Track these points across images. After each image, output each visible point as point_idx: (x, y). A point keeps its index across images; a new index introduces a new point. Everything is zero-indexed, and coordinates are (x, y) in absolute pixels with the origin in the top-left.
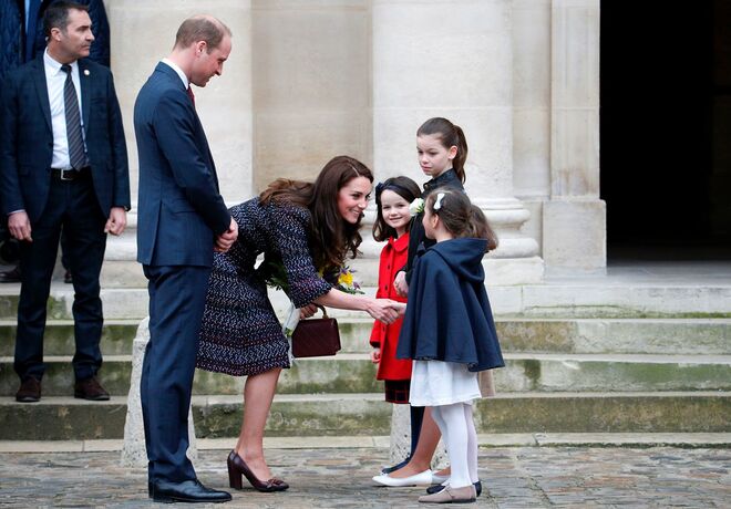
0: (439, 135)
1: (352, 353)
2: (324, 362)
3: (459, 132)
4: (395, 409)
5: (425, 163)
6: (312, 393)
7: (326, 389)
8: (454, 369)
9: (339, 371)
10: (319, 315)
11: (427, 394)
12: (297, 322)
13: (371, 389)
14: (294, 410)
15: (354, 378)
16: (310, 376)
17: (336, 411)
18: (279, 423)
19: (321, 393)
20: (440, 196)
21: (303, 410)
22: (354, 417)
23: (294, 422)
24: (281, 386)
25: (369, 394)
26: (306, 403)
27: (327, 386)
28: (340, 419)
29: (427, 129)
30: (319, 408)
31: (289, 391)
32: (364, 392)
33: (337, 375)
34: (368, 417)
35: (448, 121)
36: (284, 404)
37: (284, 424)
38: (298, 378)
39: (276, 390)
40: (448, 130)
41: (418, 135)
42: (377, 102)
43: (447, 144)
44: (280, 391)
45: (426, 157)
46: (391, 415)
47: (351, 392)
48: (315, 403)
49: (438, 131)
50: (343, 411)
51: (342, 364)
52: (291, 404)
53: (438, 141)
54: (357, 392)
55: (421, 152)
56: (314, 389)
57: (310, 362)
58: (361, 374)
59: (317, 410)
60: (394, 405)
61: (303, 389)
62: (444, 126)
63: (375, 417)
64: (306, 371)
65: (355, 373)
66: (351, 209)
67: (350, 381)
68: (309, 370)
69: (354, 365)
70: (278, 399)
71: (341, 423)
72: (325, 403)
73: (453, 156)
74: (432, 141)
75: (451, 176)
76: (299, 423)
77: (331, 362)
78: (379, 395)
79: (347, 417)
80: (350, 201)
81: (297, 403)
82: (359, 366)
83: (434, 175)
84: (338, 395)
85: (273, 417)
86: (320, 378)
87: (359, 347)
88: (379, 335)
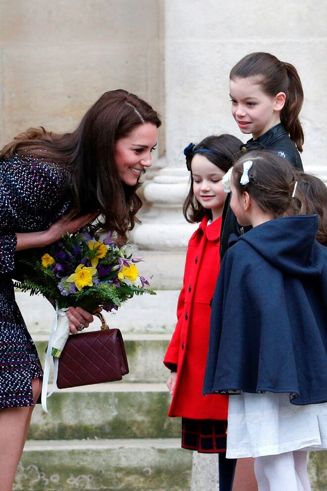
0: (259, 77)
1: (135, 382)
2: (96, 395)
3: (290, 72)
4: (195, 461)
5: (242, 117)
6: (80, 438)
7: (101, 433)
8: (280, 406)
9: (118, 407)
10: (95, 326)
11: (245, 441)
12: (66, 337)
13: (161, 433)
14: (56, 462)
15: (139, 418)
16: (78, 414)
17: (113, 463)
18: (34, 481)
19: (92, 438)
20: (247, 165)
21: (67, 461)
22: (139, 472)
23: (55, 478)
24: (36, 427)
25: (160, 440)
26: (72, 453)
27: (101, 428)
28: (119, 475)
29: (242, 70)
30: (89, 459)
31: (49, 436)
32: (152, 436)
33: (115, 413)
34: (158, 471)
35: (272, 58)
36: (42, 453)
37: (41, 482)
38: (61, 418)
39: (29, 434)
40: (274, 70)
41: (231, 78)
42: (171, 31)
43: (271, 89)
44: (36, 434)
45: (241, 110)
46: (190, 468)
47: (135, 437)
48: (85, 453)
49: (256, 72)
50: (124, 463)
51: (122, 398)
52: (50, 454)
53: (257, 87)
54: (142, 438)
55: (235, 101)
56: (82, 433)
57: (78, 395)
58: (148, 412)
59: (86, 462)
60: (195, 453)
61: (69, 432)
62: (268, 64)
63: (168, 472)
64: (71, 407)
65: (139, 411)
66: (131, 166)
67: (135, 422)
68: (76, 407)
69: (139, 399)
70: (31, 447)
71: (120, 480)
72: (98, 453)
73: (280, 106)
74: (250, 86)
75: (280, 134)
76: (62, 482)
77: (107, 395)
78: (172, 440)
79: (129, 472)
80: (130, 157)
81: (60, 452)
82: (146, 400)
83: (255, 133)
84: (116, 441)
85: (26, 472)
86: (92, 417)
87: (145, 375)
88: (177, 355)
